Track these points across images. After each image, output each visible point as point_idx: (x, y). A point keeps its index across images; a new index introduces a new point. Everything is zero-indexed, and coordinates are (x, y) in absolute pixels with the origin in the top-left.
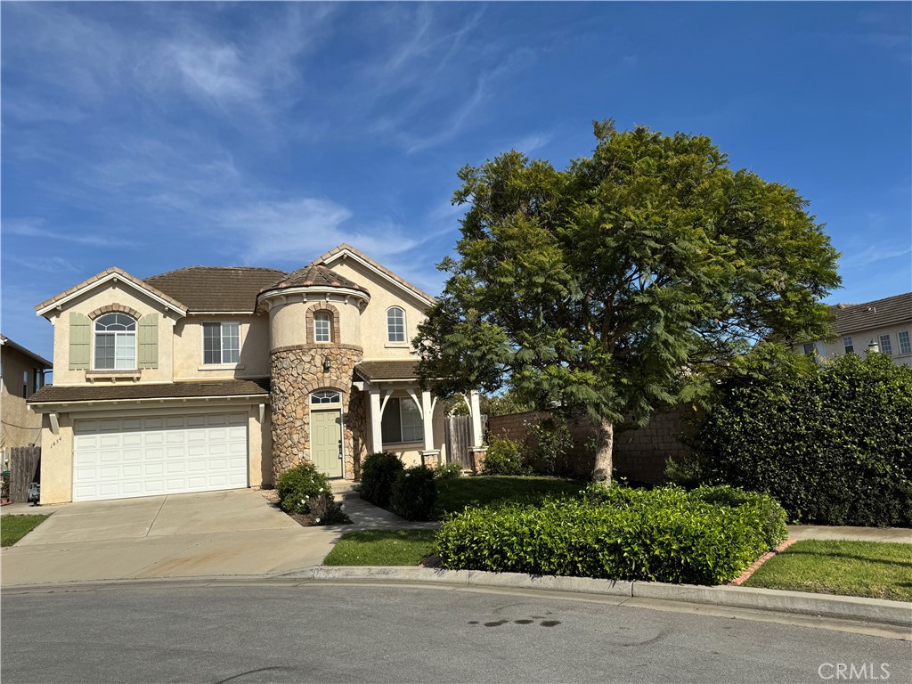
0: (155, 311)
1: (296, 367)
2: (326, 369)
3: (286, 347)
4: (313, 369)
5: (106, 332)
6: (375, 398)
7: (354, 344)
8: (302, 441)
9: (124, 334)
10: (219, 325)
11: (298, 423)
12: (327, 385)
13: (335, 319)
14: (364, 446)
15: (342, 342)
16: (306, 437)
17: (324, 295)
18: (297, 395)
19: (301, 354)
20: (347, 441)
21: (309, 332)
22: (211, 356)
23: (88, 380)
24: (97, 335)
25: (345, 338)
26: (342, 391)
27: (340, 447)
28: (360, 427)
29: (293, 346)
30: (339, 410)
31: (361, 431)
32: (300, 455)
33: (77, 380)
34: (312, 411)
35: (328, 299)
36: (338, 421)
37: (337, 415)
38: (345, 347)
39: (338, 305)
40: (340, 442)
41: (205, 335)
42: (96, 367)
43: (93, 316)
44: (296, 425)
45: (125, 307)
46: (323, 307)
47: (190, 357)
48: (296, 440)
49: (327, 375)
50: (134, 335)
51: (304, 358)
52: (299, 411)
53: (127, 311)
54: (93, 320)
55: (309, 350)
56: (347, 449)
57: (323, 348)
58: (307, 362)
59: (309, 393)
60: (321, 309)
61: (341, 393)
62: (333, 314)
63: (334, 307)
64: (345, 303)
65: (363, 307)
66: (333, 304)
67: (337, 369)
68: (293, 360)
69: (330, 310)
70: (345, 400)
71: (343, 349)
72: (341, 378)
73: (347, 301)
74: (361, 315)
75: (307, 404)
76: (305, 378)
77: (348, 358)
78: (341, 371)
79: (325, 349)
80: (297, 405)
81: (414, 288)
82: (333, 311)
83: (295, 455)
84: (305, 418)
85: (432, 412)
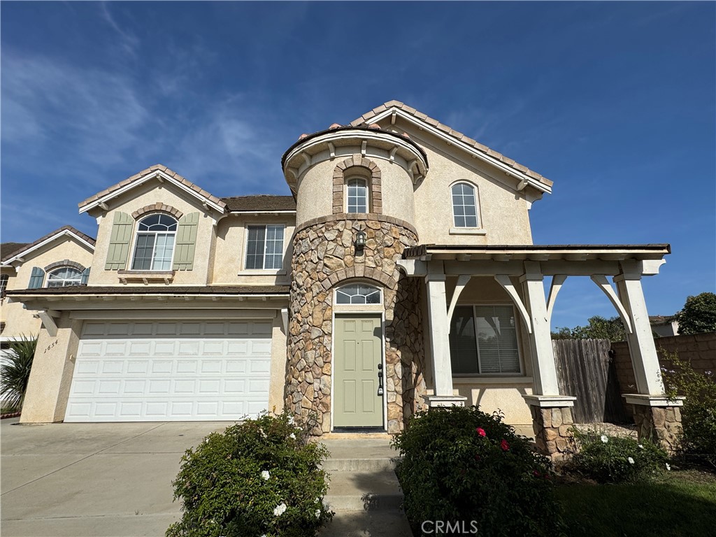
0: (197, 210)
1: (316, 249)
2: (359, 249)
3: (306, 223)
4: (340, 251)
5: (148, 232)
6: (436, 290)
7: (403, 219)
8: (320, 361)
9: (164, 235)
10: (264, 228)
11: (316, 333)
12: (360, 274)
13: (374, 181)
14: (421, 376)
15: (385, 213)
16: (326, 355)
17: (355, 145)
18: (316, 290)
19: (323, 229)
20: (391, 366)
21: (338, 198)
22: (254, 260)
23: (121, 281)
24: (140, 235)
25: (390, 207)
26: (385, 286)
27: (381, 375)
29: (314, 220)
30: (379, 315)
31: (415, 353)
32: (316, 385)
33: (112, 281)
34: (338, 315)
35: (364, 152)
36: (377, 333)
37: (377, 323)
38: (389, 220)
39: (380, 163)
40: (381, 367)
41: (249, 238)
42: (133, 268)
43: (136, 216)
44: (313, 337)
45: (167, 206)
46: (357, 162)
47: (232, 260)
48: (311, 361)
49: (359, 259)
50: (173, 235)
51: (327, 235)
52: (318, 315)
53: (168, 210)
54: (136, 219)
55: (336, 224)
56: (391, 380)
57: (355, 220)
58: (332, 241)
59: (333, 286)
60: (354, 166)
61: (382, 289)
62: (372, 173)
63: (373, 163)
64: (391, 162)
65: (418, 178)
66: (371, 159)
67: (376, 251)
68: (313, 240)
69: (368, 169)
70: (389, 300)
71: (386, 224)
72: (382, 266)
73: (392, 158)
74: (415, 190)
75: (330, 304)
76: (328, 264)
77: (394, 238)
78: (382, 256)
79: (359, 220)
80: (315, 306)
81: (489, 152)
82: (371, 168)
83: (310, 384)
84: (326, 325)
85: (549, 320)
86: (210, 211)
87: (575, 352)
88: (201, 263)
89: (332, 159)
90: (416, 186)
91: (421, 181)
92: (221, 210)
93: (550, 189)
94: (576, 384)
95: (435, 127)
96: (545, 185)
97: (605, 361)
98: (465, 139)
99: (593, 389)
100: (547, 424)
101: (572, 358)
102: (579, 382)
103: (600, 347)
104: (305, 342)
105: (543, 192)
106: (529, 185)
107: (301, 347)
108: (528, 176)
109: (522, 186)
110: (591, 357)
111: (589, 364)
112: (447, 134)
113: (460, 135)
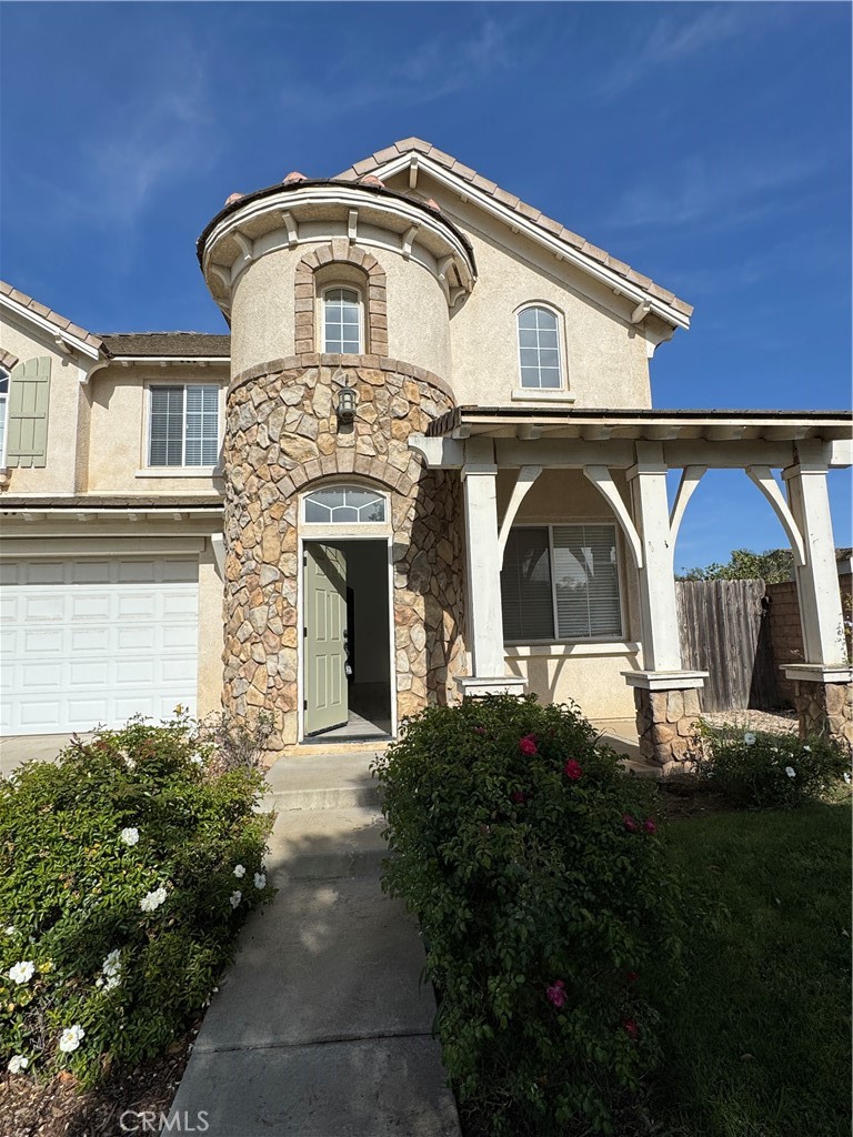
0: (47, 353)
1: (266, 422)
2: (346, 421)
3: (245, 373)
4: (309, 425)
7: (427, 368)
8: (277, 624)
10: (181, 389)
11: (268, 575)
12: (346, 467)
13: (372, 292)
15: (393, 355)
16: (287, 614)
17: (336, 219)
18: (266, 498)
19: (278, 384)
20: (404, 631)
21: (304, 324)
25: (402, 345)
26: (392, 489)
28: (443, 592)
29: (261, 367)
32: (271, 665)
34: (308, 544)
35: (352, 233)
38: (401, 369)
39: (383, 255)
41: (154, 409)
44: (264, 582)
46: (340, 255)
47: (122, 450)
48: (261, 623)
49: (345, 438)
51: (285, 395)
52: (271, 543)
55: (301, 373)
56: (402, 653)
57: (338, 366)
58: (295, 406)
59: (299, 490)
60: (333, 262)
61: (387, 494)
62: (368, 276)
63: (370, 256)
64: (406, 258)
65: (457, 292)
66: (368, 250)
67: (376, 427)
68: (260, 404)
69: (360, 268)
70: (400, 515)
71: (396, 375)
72: (387, 453)
73: (407, 248)
74: (451, 316)
75: (293, 522)
76: (288, 450)
77: (410, 402)
78: (388, 435)
79: (344, 367)
80: (266, 527)
81: (586, 248)
82: (367, 268)
83: (260, 663)
84: (286, 561)
85: (672, 545)
86: (72, 355)
87: (709, 601)
88: (61, 455)
89: (293, 246)
90: (453, 310)
91: (463, 300)
92: (94, 352)
93: (686, 320)
94: (708, 651)
95: (489, 195)
96: (679, 314)
97: (756, 615)
98: (543, 221)
99: (733, 659)
100: (658, 716)
101: (705, 611)
102: (713, 648)
103: (749, 591)
104: (250, 592)
105: (674, 327)
106: (652, 313)
107: (243, 602)
108: (652, 296)
109: (639, 315)
110: (734, 609)
111: (730, 620)
112: (512, 209)
113: (534, 213)
